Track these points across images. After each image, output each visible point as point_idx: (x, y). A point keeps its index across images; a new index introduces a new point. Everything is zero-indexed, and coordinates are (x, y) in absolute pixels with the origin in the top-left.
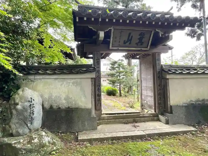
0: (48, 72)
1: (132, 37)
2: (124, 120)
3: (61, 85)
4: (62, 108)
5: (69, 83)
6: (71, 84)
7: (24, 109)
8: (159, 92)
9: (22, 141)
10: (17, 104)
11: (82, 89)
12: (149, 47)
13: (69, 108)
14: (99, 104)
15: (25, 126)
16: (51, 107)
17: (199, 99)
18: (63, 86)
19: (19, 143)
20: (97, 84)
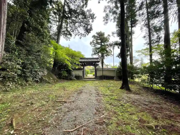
10: (72, 74)
11: (81, 73)
20: (83, 72)
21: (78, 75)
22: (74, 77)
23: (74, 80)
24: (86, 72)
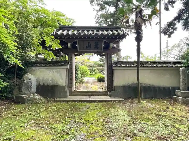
0: (42, 65)
1: (90, 44)
2: (86, 94)
3: (50, 72)
4: (49, 85)
5: (54, 71)
6: (55, 72)
7: (28, 83)
8: (109, 77)
9: (26, 96)
10: (25, 81)
11: (61, 75)
12: (103, 50)
13: (53, 85)
14: (71, 84)
15: (28, 90)
16: (44, 84)
17: (134, 83)
18: (50, 73)
19: (25, 96)
20: (70, 72)
21: (50, 83)
22: (34, 89)
23: (34, 102)
24: (79, 73)
